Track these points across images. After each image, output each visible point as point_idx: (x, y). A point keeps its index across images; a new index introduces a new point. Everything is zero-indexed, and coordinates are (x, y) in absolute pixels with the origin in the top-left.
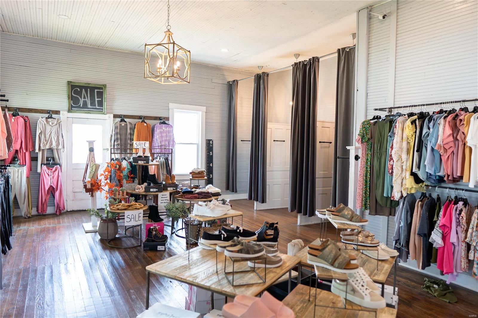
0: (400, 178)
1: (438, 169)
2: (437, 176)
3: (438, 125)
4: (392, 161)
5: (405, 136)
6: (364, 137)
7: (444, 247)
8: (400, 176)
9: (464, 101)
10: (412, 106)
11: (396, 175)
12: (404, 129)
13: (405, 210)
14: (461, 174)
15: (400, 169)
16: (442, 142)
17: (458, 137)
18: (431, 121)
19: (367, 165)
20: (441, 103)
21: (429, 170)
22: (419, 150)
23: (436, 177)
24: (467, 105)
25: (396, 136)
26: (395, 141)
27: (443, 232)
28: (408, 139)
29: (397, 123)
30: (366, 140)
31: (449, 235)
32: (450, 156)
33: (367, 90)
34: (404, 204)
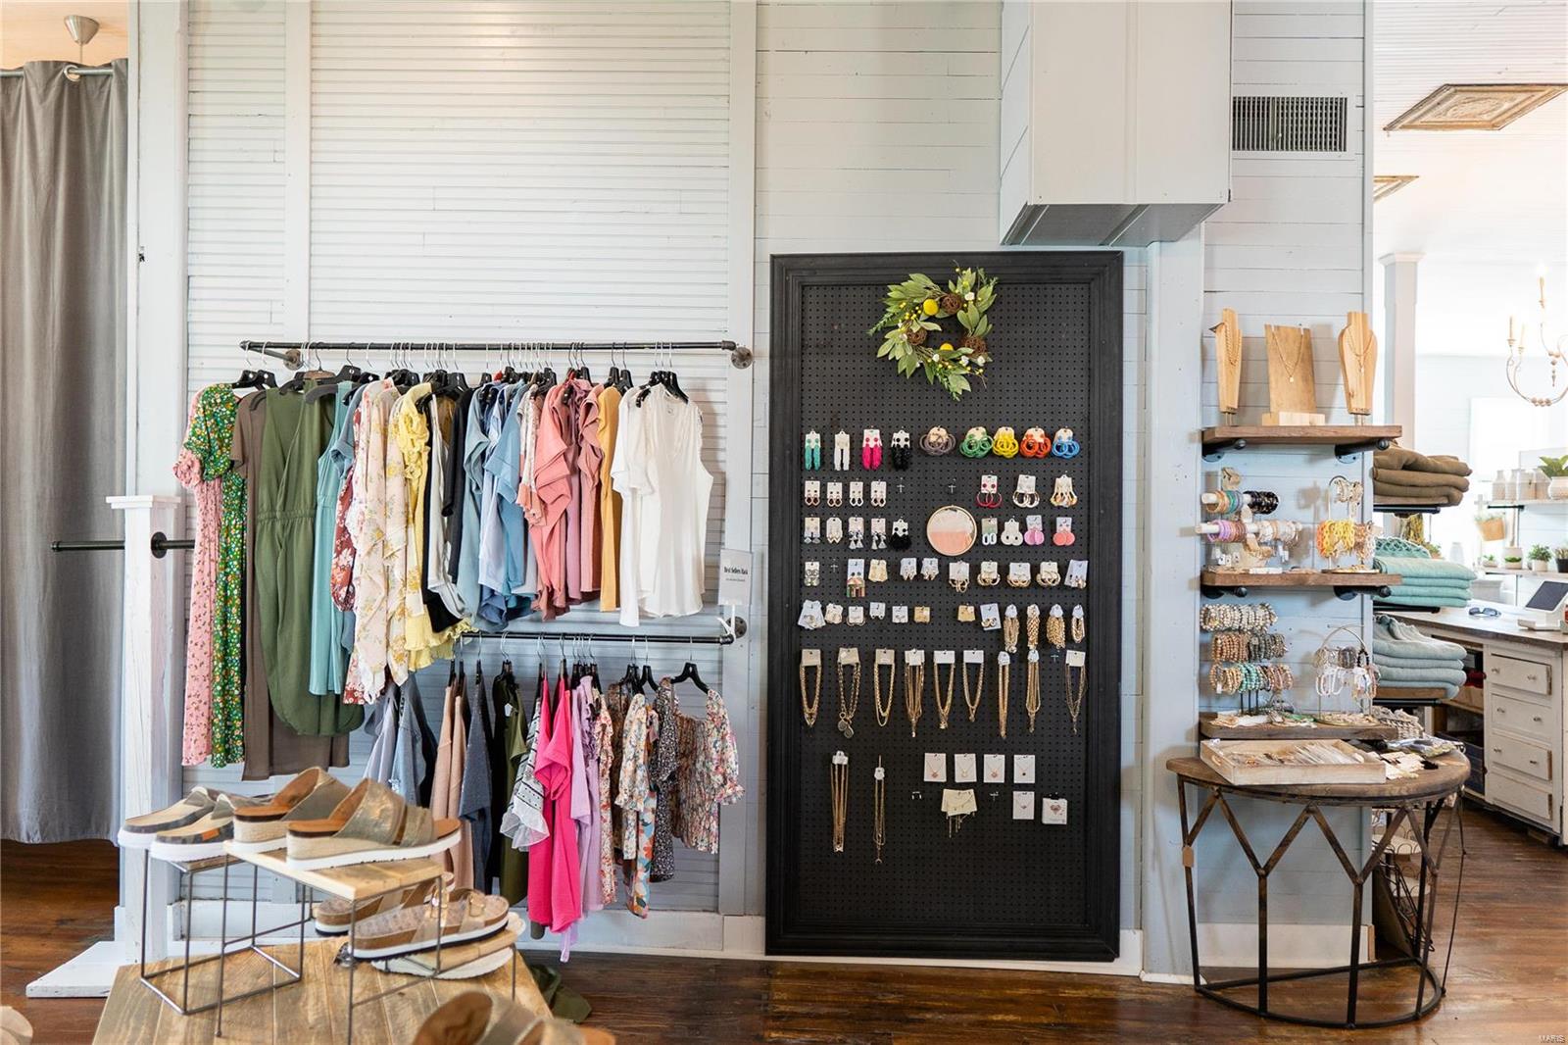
0: (382, 616)
1: (520, 574)
2: (513, 597)
3: (518, 418)
4: (346, 552)
5: (394, 457)
6: (211, 454)
7: (550, 842)
8: (380, 608)
9: (580, 347)
10: (405, 347)
11: (367, 607)
12: (391, 428)
13: (405, 736)
14: (593, 587)
15: (380, 580)
16: (533, 478)
17: (581, 463)
18: (492, 405)
19: (227, 574)
20: (508, 348)
21: (491, 577)
22: (452, 508)
23: (506, 602)
24: (589, 360)
25: (361, 454)
26: (358, 472)
27: (544, 788)
28: (406, 466)
29: (363, 403)
30: (222, 468)
31: (565, 795)
32: (558, 525)
33: (186, 265)
34: (397, 713)
